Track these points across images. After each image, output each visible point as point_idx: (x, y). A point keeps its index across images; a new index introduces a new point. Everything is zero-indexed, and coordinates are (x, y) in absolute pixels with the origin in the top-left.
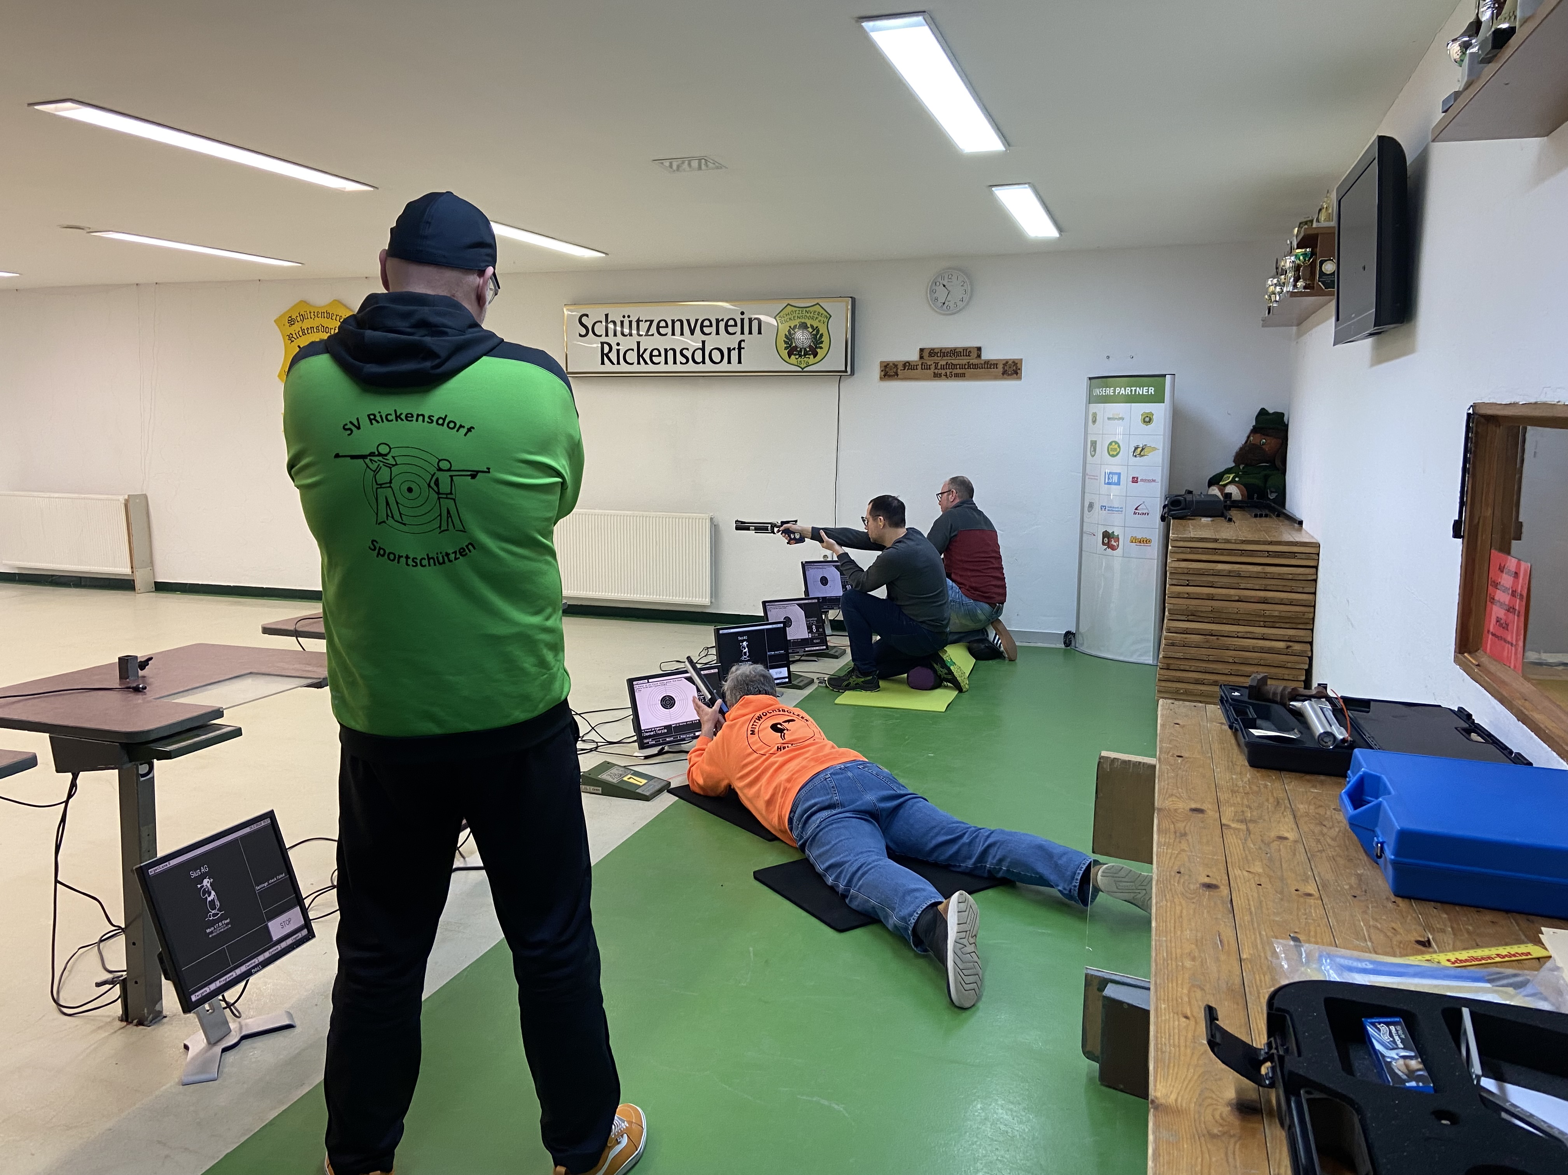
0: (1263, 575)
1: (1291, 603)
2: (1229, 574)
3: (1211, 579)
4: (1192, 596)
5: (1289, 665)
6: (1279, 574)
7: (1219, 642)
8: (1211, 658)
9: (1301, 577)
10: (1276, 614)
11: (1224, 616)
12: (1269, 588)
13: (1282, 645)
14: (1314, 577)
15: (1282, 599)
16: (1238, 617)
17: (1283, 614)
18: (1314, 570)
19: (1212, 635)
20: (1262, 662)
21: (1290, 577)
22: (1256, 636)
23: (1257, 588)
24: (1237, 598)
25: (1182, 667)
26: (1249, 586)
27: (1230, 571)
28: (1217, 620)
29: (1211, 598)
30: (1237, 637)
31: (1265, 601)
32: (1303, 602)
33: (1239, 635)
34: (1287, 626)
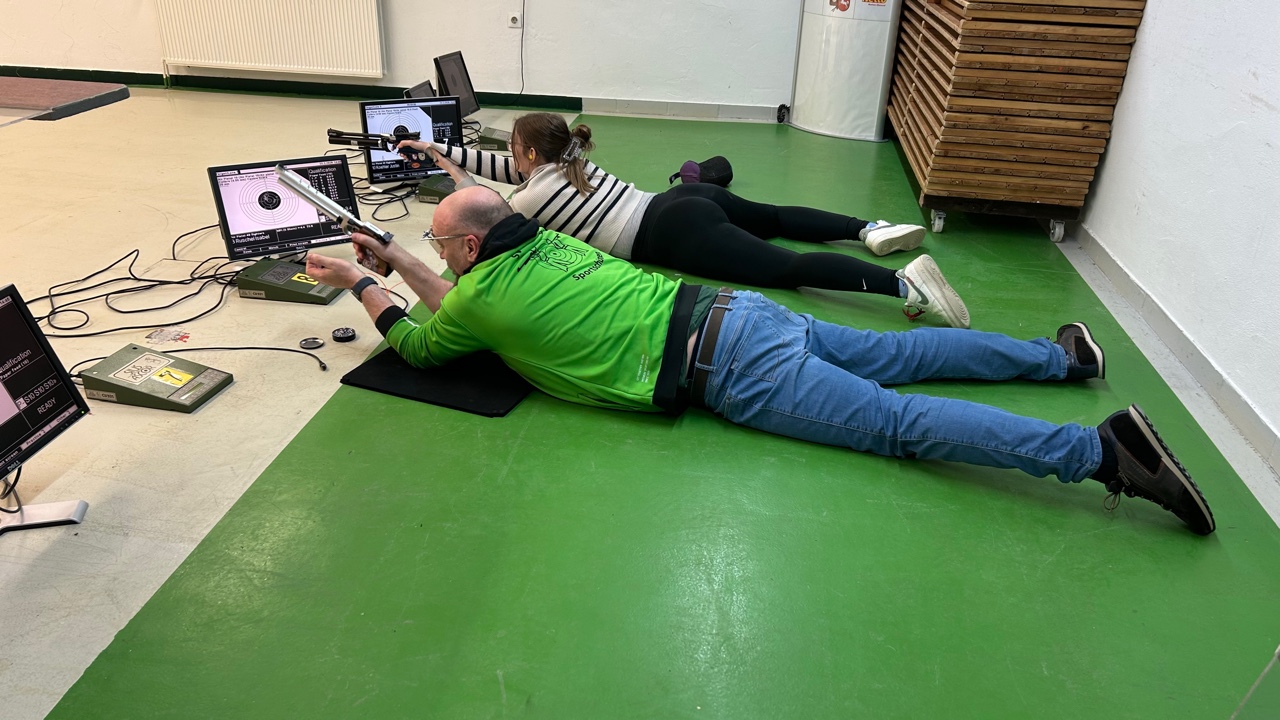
0: (1072, 39)
1: (1099, 74)
2: (1032, 38)
3: (1009, 43)
4: (985, 66)
5: (1084, 149)
6: (1093, 37)
7: (1008, 122)
8: (997, 142)
9: (1117, 41)
10: (1079, 87)
11: (1016, 90)
12: (1077, 55)
13: (1077, 125)
14: (1132, 40)
15: (1090, 69)
16: (1034, 91)
17: (1087, 88)
18: (1133, 31)
19: (1000, 115)
20: (1054, 147)
21: (1105, 40)
22: (1051, 115)
23: (1062, 54)
24: (1037, 68)
25: (962, 154)
26: (1054, 53)
27: (1035, 34)
28: (1007, 96)
29: (1007, 68)
30: (1029, 116)
31: (1069, 72)
32: (1111, 72)
33: (1031, 114)
34: (1088, 102)
